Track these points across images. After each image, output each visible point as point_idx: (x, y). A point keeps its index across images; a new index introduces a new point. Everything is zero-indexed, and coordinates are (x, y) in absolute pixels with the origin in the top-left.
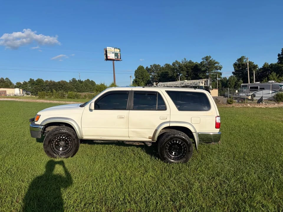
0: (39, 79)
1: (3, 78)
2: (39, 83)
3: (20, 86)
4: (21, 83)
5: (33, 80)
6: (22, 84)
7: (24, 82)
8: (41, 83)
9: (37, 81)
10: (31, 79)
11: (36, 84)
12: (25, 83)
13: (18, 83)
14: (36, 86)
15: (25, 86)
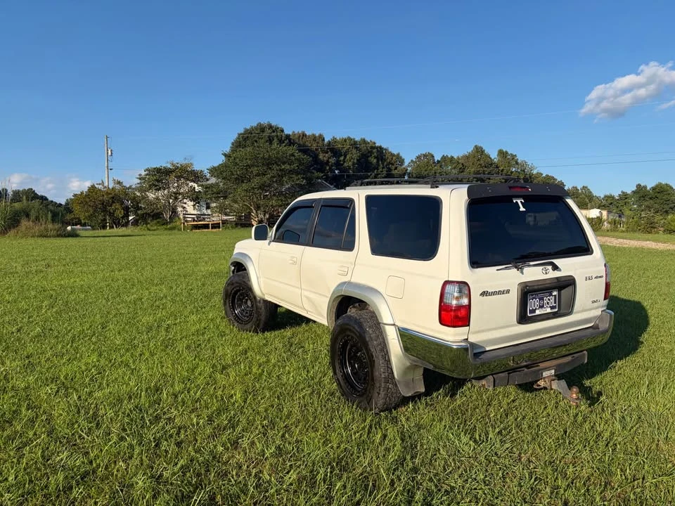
0: (660, 184)
1: (576, 188)
2: (658, 195)
3: (611, 203)
4: (613, 197)
5: (645, 187)
6: (617, 198)
7: (620, 193)
8: (665, 193)
9: (654, 189)
10: (639, 186)
11: (651, 198)
12: (624, 196)
13: (607, 197)
14: (651, 201)
15: (622, 203)
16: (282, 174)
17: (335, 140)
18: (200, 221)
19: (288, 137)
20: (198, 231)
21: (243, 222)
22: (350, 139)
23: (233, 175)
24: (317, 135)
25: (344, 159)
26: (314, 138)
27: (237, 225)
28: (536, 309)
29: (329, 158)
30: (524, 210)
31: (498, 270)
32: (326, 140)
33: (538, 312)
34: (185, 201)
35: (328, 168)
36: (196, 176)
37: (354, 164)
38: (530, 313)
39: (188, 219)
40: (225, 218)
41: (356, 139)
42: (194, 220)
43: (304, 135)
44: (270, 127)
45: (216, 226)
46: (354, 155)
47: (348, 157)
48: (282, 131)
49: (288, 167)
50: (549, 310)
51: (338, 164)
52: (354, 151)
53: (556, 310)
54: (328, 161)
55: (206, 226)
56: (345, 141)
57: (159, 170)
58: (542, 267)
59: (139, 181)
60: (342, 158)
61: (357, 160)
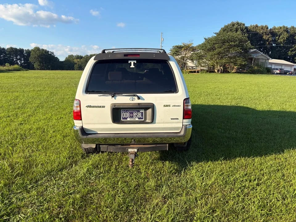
16: (231, 47)
17: (275, 28)
18: (193, 69)
19: (246, 28)
20: (191, 74)
21: (212, 70)
22: (284, 27)
23: (206, 48)
24: (264, 26)
25: (279, 38)
26: (262, 28)
27: (207, 71)
28: (127, 117)
29: (269, 38)
30: (134, 67)
31: (99, 96)
32: (269, 28)
33: (128, 119)
34: (188, 60)
35: (267, 43)
36: (193, 49)
37: (284, 41)
38: (123, 119)
39: (188, 68)
40: (202, 68)
41: (288, 27)
42: (190, 69)
43: (257, 26)
44: (238, 23)
45: (198, 72)
46: (285, 35)
47: (281, 37)
48: (244, 25)
49: (233, 43)
50: (137, 119)
51: (275, 41)
52: (285, 33)
53: (143, 120)
54: (268, 39)
55: (195, 72)
56: (281, 28)
57: (177, 47)
58: (130, 97)
59: (170, 52)
60: (277, 38)
61: (287, 38)
